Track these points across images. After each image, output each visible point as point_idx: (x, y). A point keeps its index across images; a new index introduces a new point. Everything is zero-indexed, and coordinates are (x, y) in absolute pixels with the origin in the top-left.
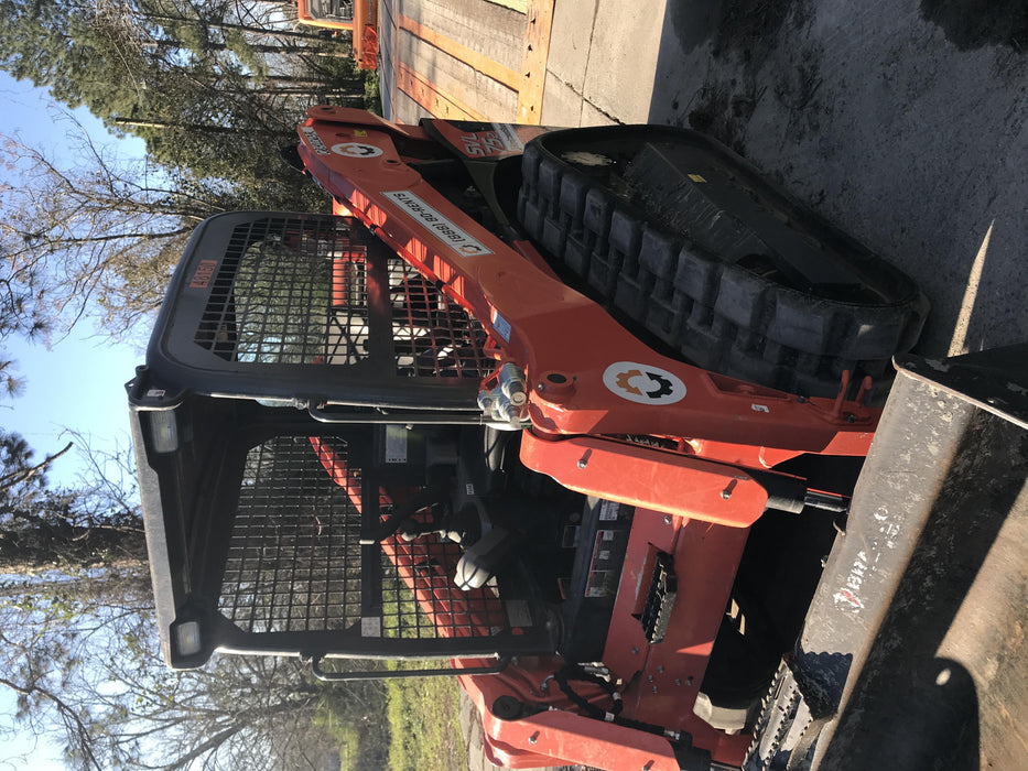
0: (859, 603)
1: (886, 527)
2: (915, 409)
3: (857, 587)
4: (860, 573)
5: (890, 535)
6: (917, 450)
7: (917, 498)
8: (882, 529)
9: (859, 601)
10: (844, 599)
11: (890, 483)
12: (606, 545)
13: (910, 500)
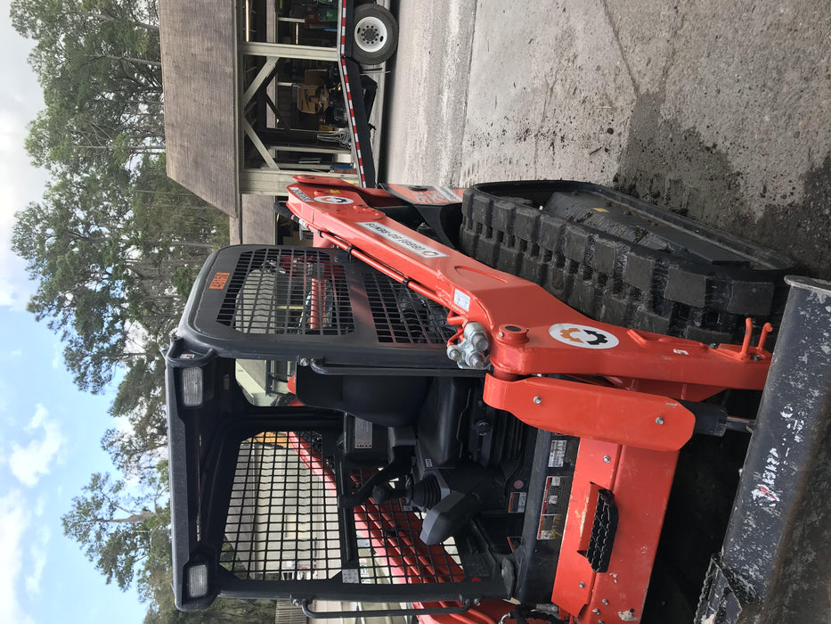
0: (775, 497)
1: (793, 423)
2: (808, 316)
3: (772, 482)
4: (774, 469)
5: (796, 430)
6: (812, 351)
7: (816, 393)
8: (789, 426)
9: (775, 495)
10: (761, 494)
11: (792, 383)
12: (555, 490)
13: (811, 397)
